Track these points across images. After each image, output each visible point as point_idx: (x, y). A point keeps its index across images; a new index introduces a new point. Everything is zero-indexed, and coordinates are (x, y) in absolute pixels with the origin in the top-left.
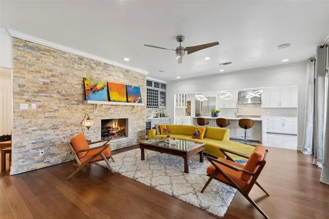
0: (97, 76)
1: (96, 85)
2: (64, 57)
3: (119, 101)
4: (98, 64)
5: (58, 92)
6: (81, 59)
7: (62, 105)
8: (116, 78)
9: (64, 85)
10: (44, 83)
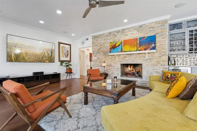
0: (118, 39)
1: (115, 45)
2: (104, 36)
3: (129, 51)
4: (118, 32)
5: (102, 52)
6: (110, 33)
7: (104, 57)
8: (130, 35)
9: (104, 48)
10: (99, 49)
